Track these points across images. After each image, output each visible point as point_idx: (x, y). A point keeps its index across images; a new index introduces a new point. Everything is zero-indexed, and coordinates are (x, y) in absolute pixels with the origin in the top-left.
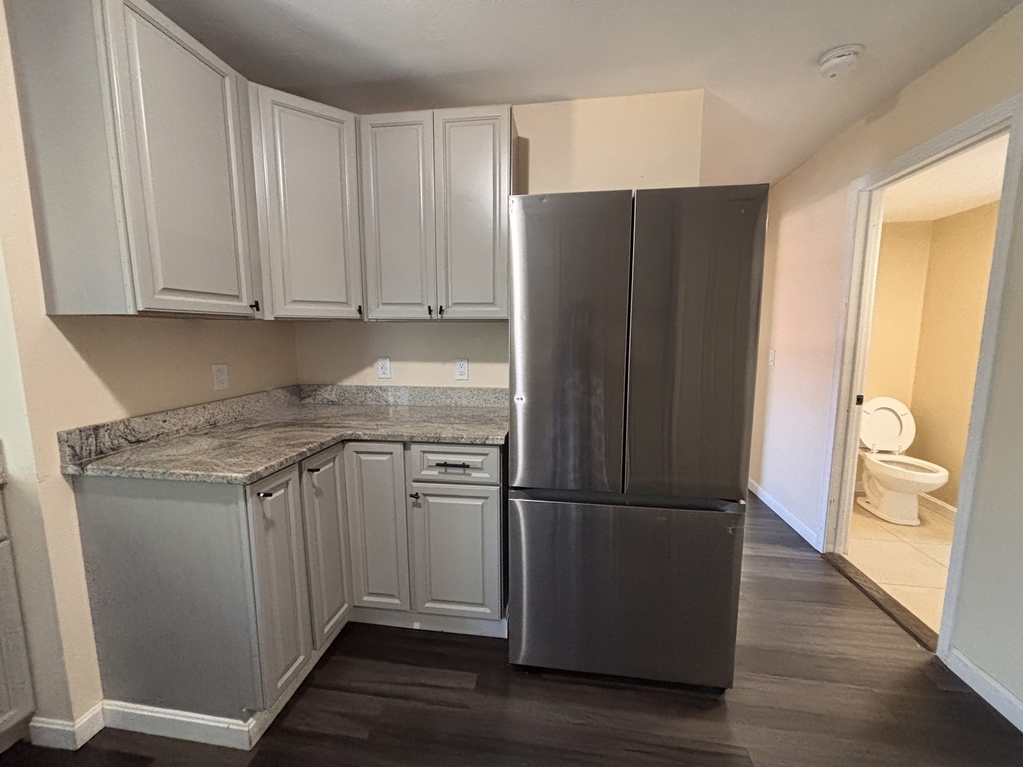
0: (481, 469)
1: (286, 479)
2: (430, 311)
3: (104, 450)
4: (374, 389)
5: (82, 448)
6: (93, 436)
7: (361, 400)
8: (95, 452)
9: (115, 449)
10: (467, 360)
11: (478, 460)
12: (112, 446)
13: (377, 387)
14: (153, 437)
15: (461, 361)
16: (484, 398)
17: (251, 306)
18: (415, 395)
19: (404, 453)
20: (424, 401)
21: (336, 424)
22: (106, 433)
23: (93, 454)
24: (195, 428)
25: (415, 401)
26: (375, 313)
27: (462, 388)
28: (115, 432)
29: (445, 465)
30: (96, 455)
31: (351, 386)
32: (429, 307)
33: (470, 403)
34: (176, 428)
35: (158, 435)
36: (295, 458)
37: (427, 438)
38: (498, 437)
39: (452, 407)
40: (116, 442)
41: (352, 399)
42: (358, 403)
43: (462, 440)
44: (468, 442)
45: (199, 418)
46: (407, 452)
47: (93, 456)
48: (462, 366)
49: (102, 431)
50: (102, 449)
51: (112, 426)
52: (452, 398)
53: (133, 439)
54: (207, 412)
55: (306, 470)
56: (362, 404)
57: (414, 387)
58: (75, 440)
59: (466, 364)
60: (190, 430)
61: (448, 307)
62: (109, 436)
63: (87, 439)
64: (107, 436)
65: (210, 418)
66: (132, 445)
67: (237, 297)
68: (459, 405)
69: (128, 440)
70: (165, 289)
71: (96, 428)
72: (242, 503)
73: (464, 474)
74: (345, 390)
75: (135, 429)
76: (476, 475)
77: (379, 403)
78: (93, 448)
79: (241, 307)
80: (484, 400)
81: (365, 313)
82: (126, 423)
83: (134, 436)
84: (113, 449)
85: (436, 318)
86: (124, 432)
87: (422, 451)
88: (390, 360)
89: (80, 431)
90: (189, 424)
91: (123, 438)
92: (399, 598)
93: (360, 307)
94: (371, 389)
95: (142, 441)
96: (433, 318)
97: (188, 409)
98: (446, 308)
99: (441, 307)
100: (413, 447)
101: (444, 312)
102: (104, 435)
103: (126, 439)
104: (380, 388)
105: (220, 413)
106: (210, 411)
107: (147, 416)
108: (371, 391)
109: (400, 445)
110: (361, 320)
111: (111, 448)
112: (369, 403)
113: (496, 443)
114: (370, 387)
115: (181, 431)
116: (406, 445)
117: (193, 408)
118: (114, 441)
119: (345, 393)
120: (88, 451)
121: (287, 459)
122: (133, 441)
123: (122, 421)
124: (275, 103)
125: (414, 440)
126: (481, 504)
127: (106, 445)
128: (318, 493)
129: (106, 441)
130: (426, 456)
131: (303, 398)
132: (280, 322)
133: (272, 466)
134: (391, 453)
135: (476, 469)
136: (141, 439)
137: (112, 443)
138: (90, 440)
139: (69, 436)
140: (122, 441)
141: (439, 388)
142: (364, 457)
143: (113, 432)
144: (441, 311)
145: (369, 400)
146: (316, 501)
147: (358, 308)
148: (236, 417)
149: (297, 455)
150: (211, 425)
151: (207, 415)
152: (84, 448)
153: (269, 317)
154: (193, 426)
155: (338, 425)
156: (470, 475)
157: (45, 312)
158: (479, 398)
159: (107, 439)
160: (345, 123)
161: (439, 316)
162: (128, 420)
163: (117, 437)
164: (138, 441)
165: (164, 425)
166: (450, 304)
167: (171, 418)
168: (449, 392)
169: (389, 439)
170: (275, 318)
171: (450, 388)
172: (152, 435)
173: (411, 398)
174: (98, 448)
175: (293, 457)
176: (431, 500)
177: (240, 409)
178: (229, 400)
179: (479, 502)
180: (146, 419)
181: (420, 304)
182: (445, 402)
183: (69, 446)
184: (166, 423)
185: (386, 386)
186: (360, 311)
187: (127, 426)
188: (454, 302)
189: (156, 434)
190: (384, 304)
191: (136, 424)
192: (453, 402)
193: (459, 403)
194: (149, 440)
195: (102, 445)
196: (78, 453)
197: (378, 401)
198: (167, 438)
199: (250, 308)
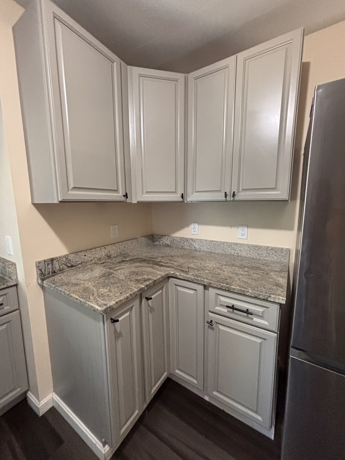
0: (262, 317)
1: (131, 306)
2: (226, 196)
3: (56, 271)
4: (189, 240)
5: (45, 270)
6: (51, 264)
7: (181, 245)
8: (52, 272)
9: (61, 271)
10: (247, 226)
11: (260, 310)
12: (59, 269)
13: (191, 239)
14: (79, 264)
15: (243, 226)
16: (258, 253)
17: (124, 196)
18: (212, 246)
19: (204, 291)
20: (216, 250)
21: (166, 263)
22: (57, 263)
23: (51, 273)
24: (100, 259)
25: (211, 249)
26: (191, 198)
27: (242, 244)
28: (61, 262)
29: (233, 308)
30: (52, 274)
31: (177, 237)
32: (226, 193)
33: (248, 254)
34: (91, 259)
35: (82, 263)
36: (137, 292)
37: (220, 286)
38: (280, 297)
39: (235, 255)
40: (61, 267)
41: (177, 244)
42: (180, 247)
43: (247, 293)
44: (253, 296)
45: (103, 253)
46: (206, 291)
47: (51, 274)
48: (243, 230)
49: (55, 262)
50: (55, 271)
51: (60, 259)
52: (235, 250)
53: (70, 265)
54: (106, 251)
55: (145, 297)
56: (182, 248)
57: (211, 241)
58: (42, 266)
59: (246, 229)
60: (98, 260)
61: (239, 192)
62: (58, 264)
63: (48, 266)
64: (57, 264)
65: (108, 253)
66: (69, 268)
67: (116, 191)
68: (240, 255)
69: (67, 266)
70: (74, 188)
71: (52, 260)
72: (101, 323)
73: (247, 317)
74: (174, 239)
75: (71, 260)
76: (256, 320)
77: (191, 248)
78: (51, 270)
79: (118, 196)
80: (258, 254)
81: (185, 198)
82: (66, 257)
83: (70, 264)
84: (60, 271)
85: (230, 200)
86: (66, 262)
87: (217, 294)
88: (198, 224)
89: (45, 262)
90: (97, 257)
91: (65, 265)
92: (196, 379)
93: (182, 194)
94: (187, 240)
95: (74, 266)
96: (227, 200)
97: (97, 249)
98: (237, 193)
99: (234, 192)
100: (210, 289)
101: (236, 196)
102: (56, 263)
103: (66, 265)
104: (192, 240)
105: (113, 250)
106: (108, 250)
107: (76, 253)
108: (187, 241)
109: (202, 286)
110: (183, 202)
111: (59, 270)
112: (186, 247)
113: (277, 301)
114: (187, 238)
115: (93, 260)
116: (206, 287)
117: (99, 248)
118: (60, 266)
119: (174, 241)
120: (48, 272)
121: (131, 294)
122: (70, 266)
123: (65, 256)
124: (141, 76)
125: (211, 285)
126: (260, 342)
127: (57, 269)
128: (152, 310)
129: (57, 266)
130: (219, 297)
131: (154, 242)
132: (141, 204)
133: (121, 300)
134: (196, 290)
135: (258, 316)
136: (73, 265)
137: (60, 267)
138: (49, 266)
139: (39, 264)
140: (64, 266)
141: (227, 243)
142: (180, 289)
143: (60, 262)
144: (234, 195)
145: (186, 245)
146: (150, 315)
147: (181, 195)
148: (121, 252)
149: (138, 291)
150: (108, 257)
151: (106, 252)
152: (46, 270)
153: (134, 201)
154: (99, 258)
155: (167, 265)
156: (252, 319)
157: (31, 202)
158: (255, 252)
159: (57, 265)
160: (179, 81)
161: (232, 198)
162: (67, 255)
163: (62, 264)
164: (72, 266)
165: (85, 258)
166: (241, 189)
167: (88, 254)
168: (233, 246)
169: (195, 281)
170: (137, 202)
171: (234, 243)
172: (79, 263)
173: (209, 247)
174: (53, 270)
175: (136, 292)
176: (221, 327)
177: (123, 248)
178: (117, 244)
179: (259, 341)
180: (76, 255)
181: (219, 191)
182: (230, 252)
183: (39, 270)
184: (86, 256)
185: (195, 239)
186: (182, 197)
187: (66, 258)
188: (243, 188)
189: (80, 262)
190: (197, 192)
191: (71, 257)
192: (236, 253)
193: (240, 254)
194: (77, 265)
195: (55, 268)
196: (44, 273)
197: (191, 247)
198: (86, 264)
199: (123, 197)
